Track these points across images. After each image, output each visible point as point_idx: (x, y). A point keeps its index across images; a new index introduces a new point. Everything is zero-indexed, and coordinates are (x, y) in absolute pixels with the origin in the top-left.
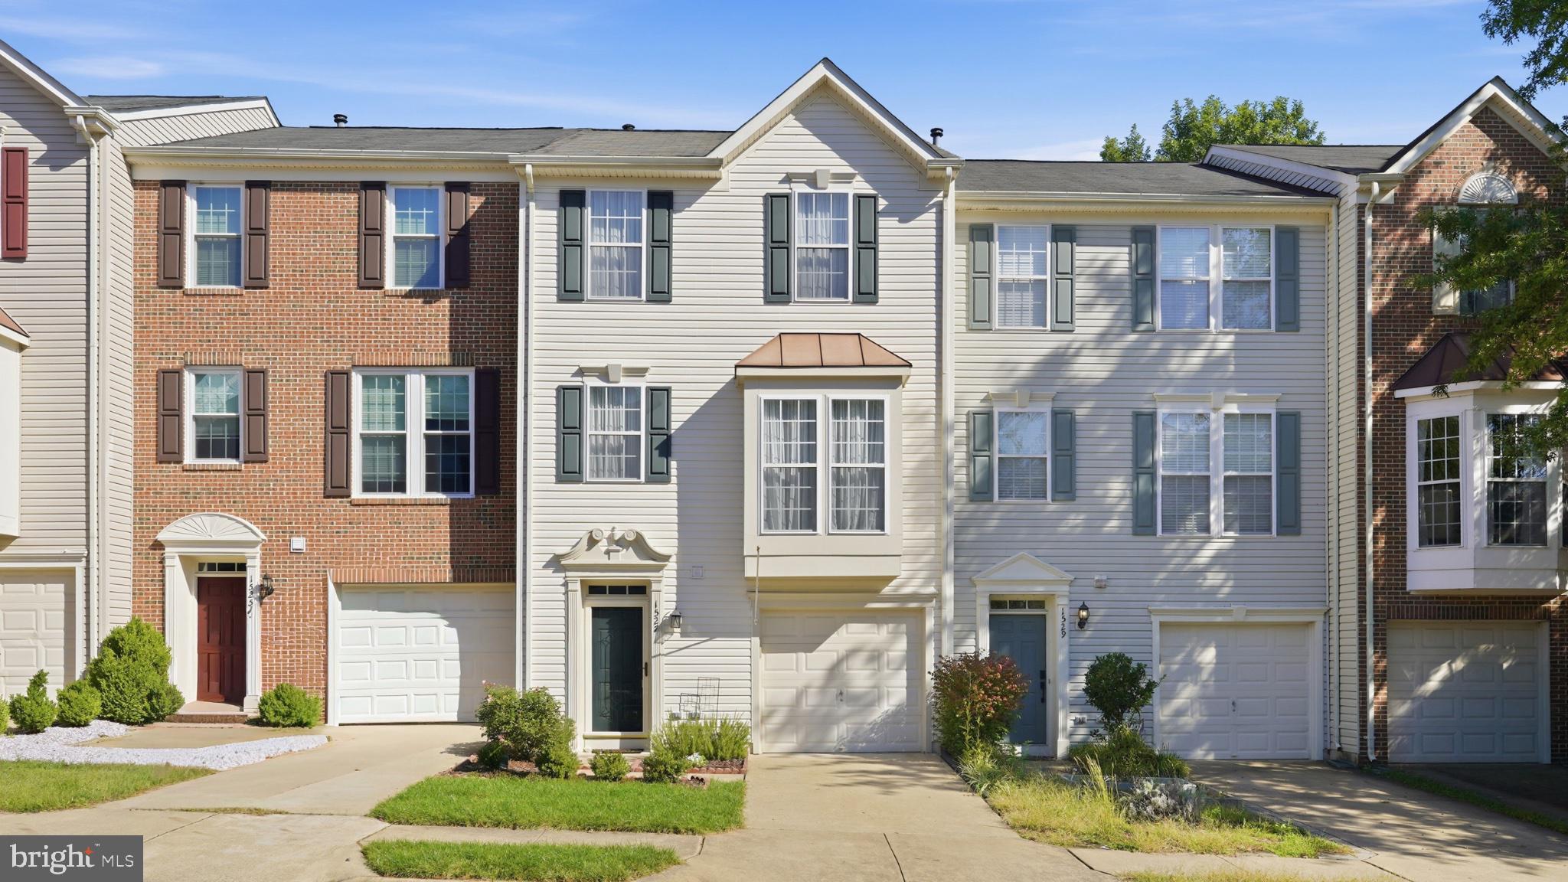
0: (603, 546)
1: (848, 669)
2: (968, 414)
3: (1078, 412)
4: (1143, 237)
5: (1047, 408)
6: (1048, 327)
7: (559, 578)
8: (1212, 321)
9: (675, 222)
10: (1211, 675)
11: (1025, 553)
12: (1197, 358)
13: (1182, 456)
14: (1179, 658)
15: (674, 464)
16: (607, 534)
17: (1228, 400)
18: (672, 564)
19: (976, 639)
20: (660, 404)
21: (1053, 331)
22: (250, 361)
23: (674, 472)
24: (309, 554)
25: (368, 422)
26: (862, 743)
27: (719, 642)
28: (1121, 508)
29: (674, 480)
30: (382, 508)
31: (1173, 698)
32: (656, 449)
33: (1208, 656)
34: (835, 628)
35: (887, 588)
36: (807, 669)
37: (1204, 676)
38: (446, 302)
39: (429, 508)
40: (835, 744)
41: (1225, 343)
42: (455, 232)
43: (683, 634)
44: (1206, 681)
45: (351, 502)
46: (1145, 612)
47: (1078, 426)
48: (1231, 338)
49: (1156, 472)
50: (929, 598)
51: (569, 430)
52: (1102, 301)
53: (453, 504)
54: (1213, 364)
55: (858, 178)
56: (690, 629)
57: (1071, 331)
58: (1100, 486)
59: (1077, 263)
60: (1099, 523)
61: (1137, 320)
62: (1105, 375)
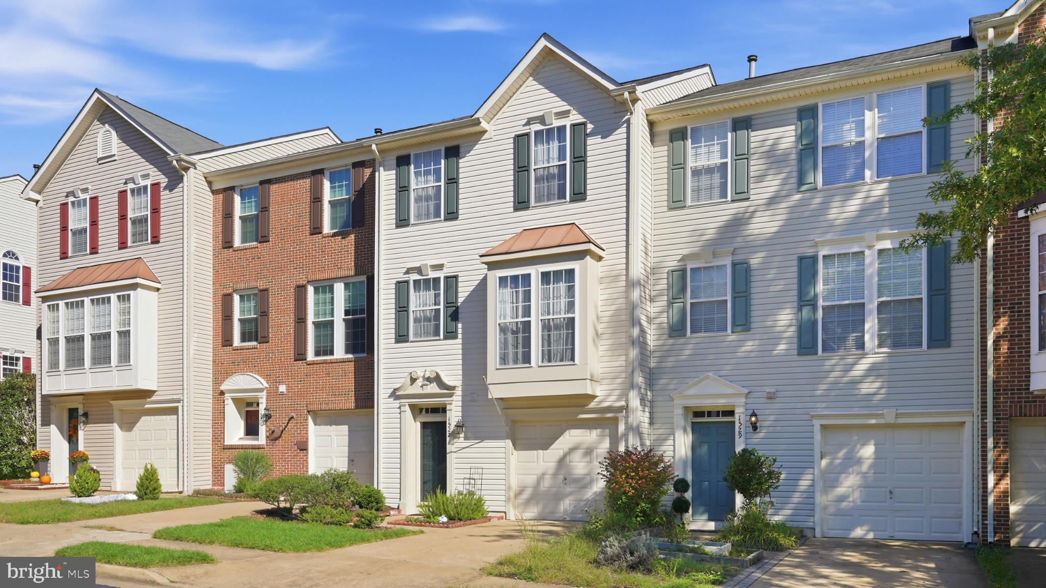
0: (419, 382)
1: (570, 462)
2: (668, 273)
3: (753, 262)
4: (807, 113)
5: (727, 261)
6: (729, 198)
7: (397, 404)
8: (868, 173)
9: (461, 165)
10: (870, 467)
11: (710, 374)
12: (854, 205)
13: (840, 290)
14: (841, 454)
15: (460, 326)
16: (422, 374)
17: (880, 238)
18: (459, 392)
19: (674, 440)
20: (451, 287)
21: (733, 201)
22: (261, 285)
23: (460, 331)
24: (287, 395)
25: (317, 314)
26: (580, 514)
27: (486, 444)
28: (787, 334)
29: (460, 336)
30: (321, 365)
31: (836, 487)
32: (449, 316)
33: (868, 451)
34: (562, 433)
35: (592, 403)
36: (544, 462)
37: (865, 468)
38: (352, 236)
39: (344, 364)
40: (561, 515)
41: (880, 189)
42: (356, 193)
43: (466, 438)
44: (866, 473)
45: (306, 363)
46: (807, 417)
47: (753, 273)
48: (885, 185)
49: (816, 303)
50: (620, 409)
51: (402, 308)
52: (771, 172)
53: (356, 361)
54: (867, 209)
55: (574, 112)
56: (469, 435)
57: (747, 199)
58: (771, 318)
59: (752, 145)
60: (769, 347)
61: (801, 182)
62: (774, 230)
